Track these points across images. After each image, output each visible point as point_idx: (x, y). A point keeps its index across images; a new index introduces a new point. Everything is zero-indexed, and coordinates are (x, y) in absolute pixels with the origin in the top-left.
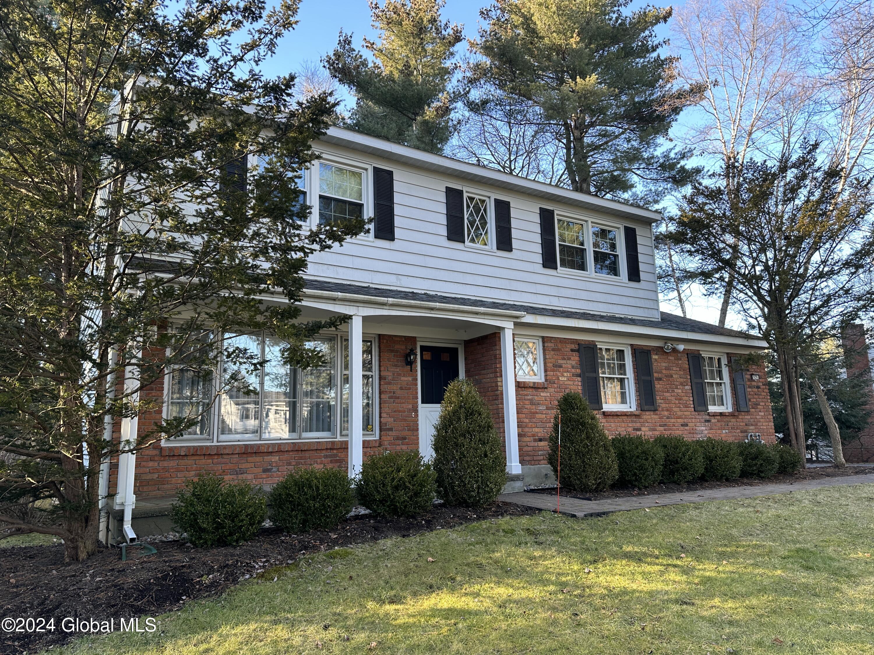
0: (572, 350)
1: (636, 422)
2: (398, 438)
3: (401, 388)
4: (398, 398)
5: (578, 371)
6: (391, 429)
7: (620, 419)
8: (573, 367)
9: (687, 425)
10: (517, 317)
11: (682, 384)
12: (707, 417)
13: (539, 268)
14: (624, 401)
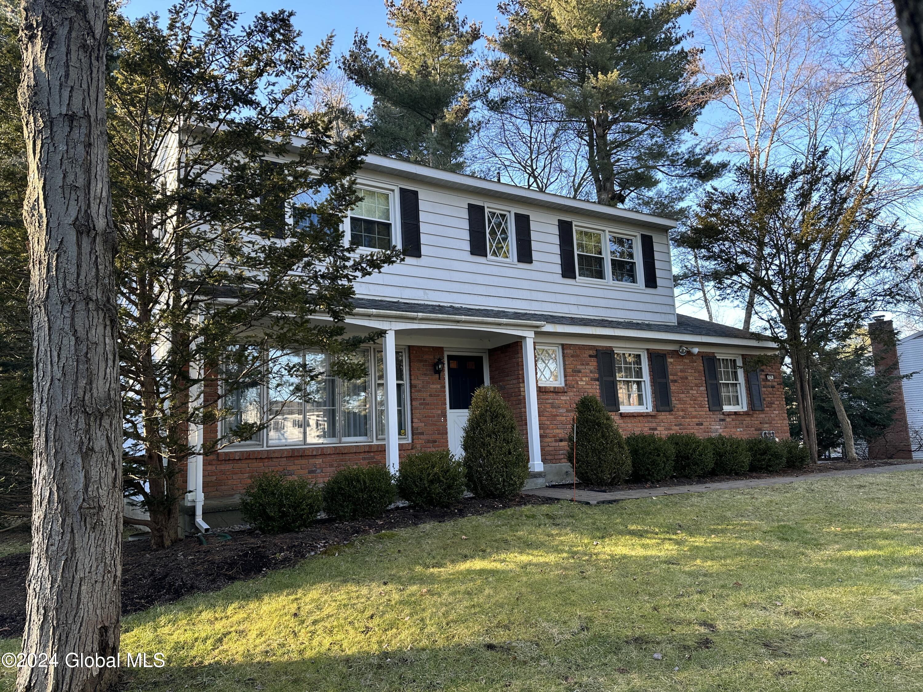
0: (590, 356)
1: (651, 422)
2: (429, 441)
3: (431, 395)
4: (428, 404)
5: (597, 375)
6: (422, 434)
7: (637, 420)
8: (591, 372)
9: (702, 425)
10: (537, 327)
11: (697, 385)
12: (722, 417)
13: (559, 278)
14: (641, 402)
